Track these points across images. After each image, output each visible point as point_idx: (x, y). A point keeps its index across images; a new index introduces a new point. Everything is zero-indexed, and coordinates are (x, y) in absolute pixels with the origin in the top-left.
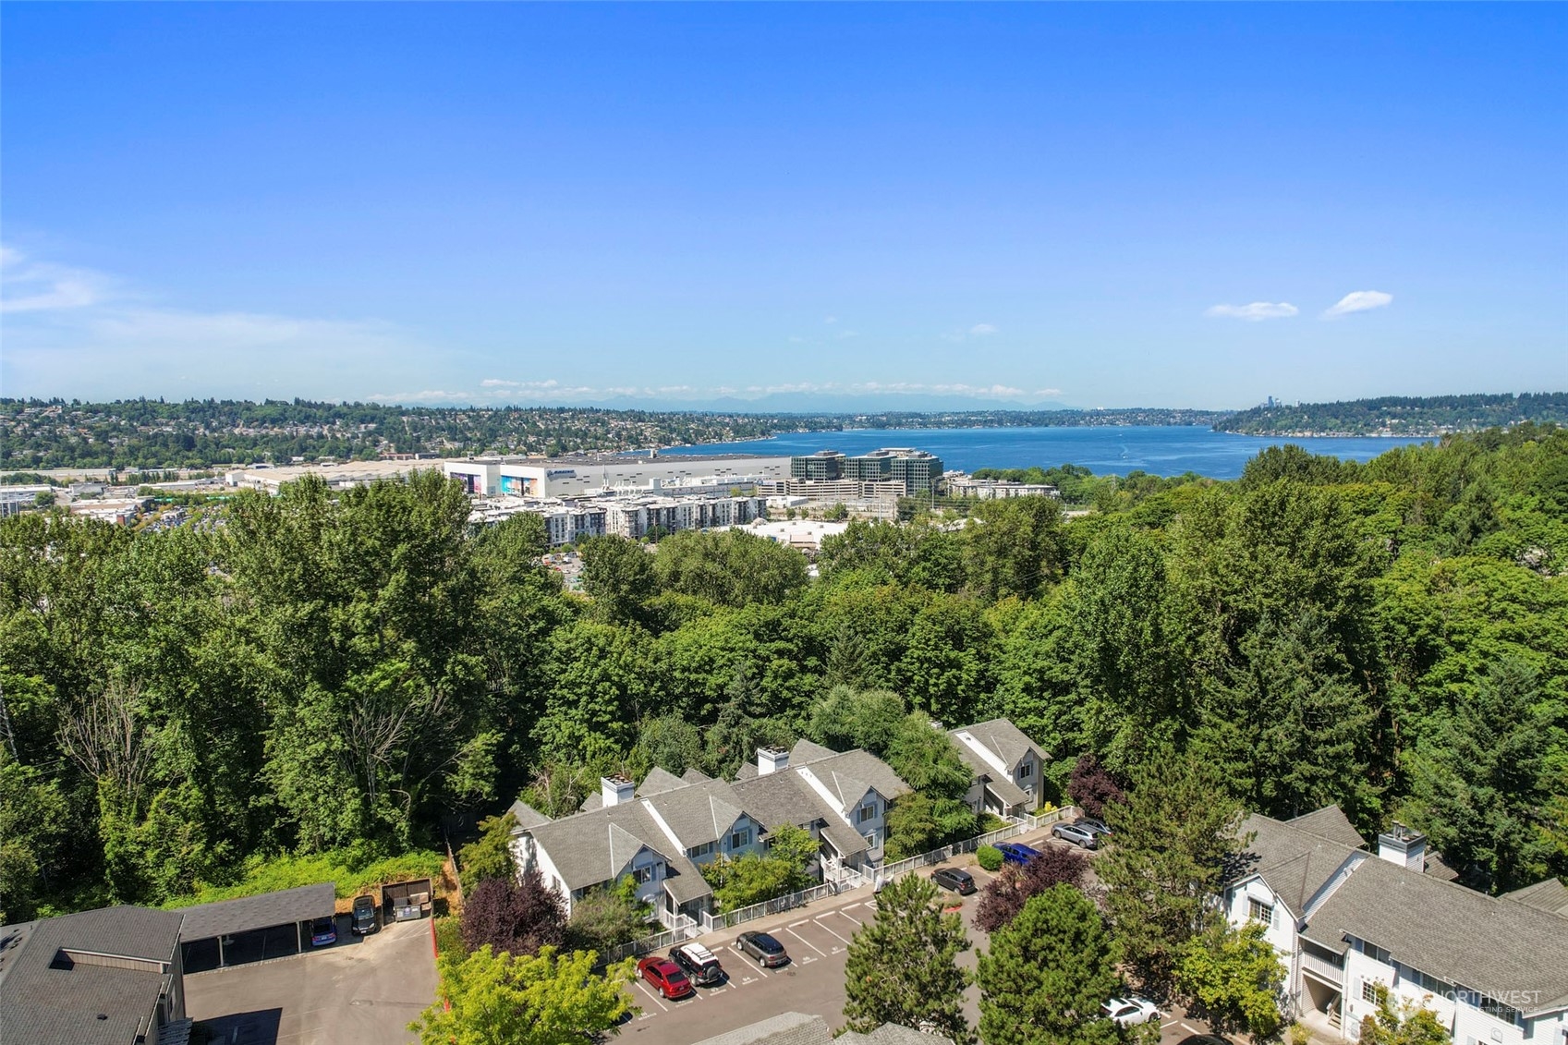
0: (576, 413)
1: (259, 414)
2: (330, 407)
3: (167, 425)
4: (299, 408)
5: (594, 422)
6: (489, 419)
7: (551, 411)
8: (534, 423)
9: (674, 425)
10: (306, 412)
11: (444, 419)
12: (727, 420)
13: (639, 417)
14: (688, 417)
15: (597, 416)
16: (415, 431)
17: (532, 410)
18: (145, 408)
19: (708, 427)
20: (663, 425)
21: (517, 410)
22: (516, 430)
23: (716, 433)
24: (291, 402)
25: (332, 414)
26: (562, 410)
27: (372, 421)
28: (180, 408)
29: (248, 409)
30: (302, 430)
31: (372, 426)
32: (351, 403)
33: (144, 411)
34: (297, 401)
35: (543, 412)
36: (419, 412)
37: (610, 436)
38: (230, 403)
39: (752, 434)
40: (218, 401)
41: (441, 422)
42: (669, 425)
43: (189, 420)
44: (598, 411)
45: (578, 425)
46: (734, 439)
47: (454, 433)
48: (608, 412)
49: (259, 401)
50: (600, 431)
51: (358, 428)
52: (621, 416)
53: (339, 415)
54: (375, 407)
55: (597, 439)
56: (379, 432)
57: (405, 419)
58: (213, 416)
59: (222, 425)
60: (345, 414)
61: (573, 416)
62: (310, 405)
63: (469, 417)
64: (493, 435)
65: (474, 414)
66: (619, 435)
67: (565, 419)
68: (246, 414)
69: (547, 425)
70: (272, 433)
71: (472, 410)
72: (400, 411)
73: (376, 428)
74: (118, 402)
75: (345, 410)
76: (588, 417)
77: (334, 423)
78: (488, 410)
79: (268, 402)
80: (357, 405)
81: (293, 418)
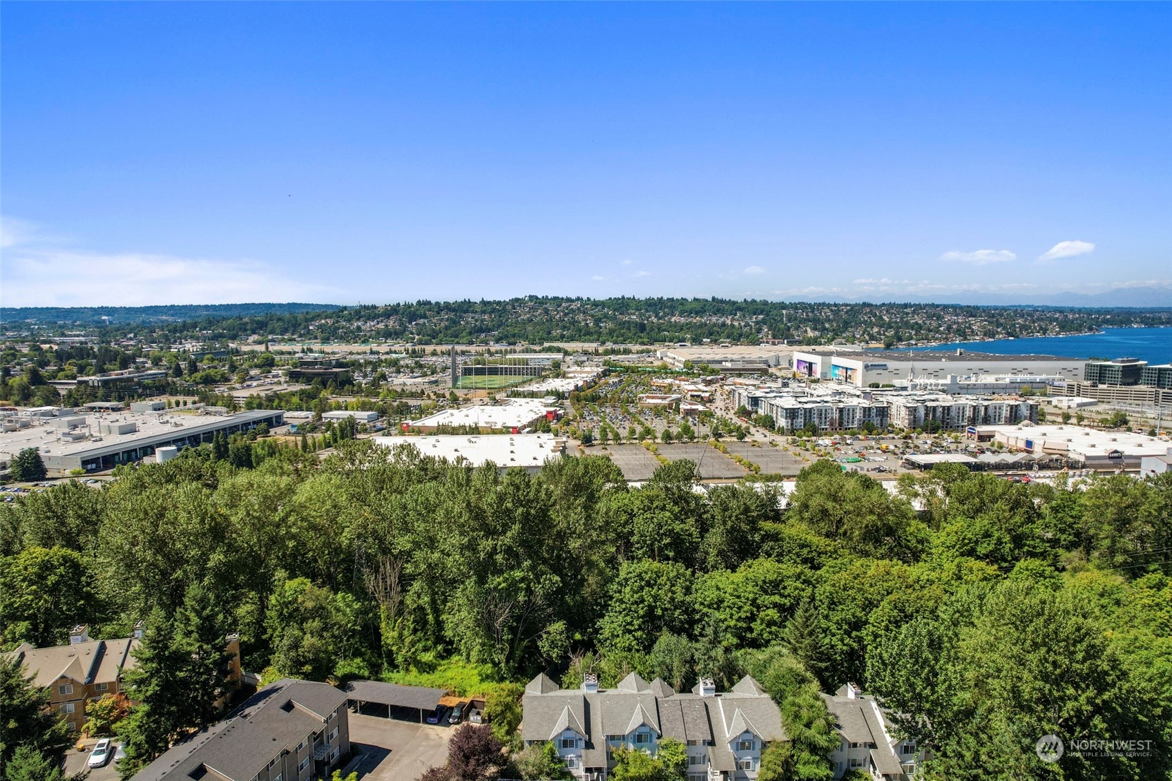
0: (918, 308)
1: (688, 307)
2: (734, 303)
3: (634, 314)
4: (714, 303)
5: (930, 317)
6: (847, 312)
7: (899, 306)
8: (881, 317)
9: (1002, 321)
10: (719, 306)
11: (813, 312)
12: (1057, 315)
13: (972, 311)
14: (1019, 312)
15: (935, 311)
16: (790, 321)
17: (883, 305)
18: (623, 303)
19: (1034, 323)
20: (991, 320)
21: (870, 305)
22: (865, 322)
23: (1041, 328)
24: (710, 299)
25: (732, 307)
26: (906, 306)
27: (761, 313)
28: (642, 303)
29: (682, 304)
30: (714, 319)
31: (761, 317)
32: (749, 300)
33: (622, 305)
34: (714, 299)
35: (890, 307)
36: (795, 306)
37: (942, 329)
38: (672, 299)
39: (1079, 329)
40: (665, 298)
41: (810, 314)
42: (997, 320)
43: (647, 311)
44: (938, 306)
45: (918, 319)
46: (1058, 333)
47: (817, 323)
48: (945, 307)
49: (690, 298)
50: (934, 324)
51: (751, 318)
52: (957, 309)
53: (739, 309)
54: (765, 303)
55: (930, 331)
56: (764, 322)
57: (784, 312)
58: (661, 309)
59: (666, 315)
60: (744, 308)
61: (914, 312)
62: (722, 301)
63: (832, 311)
64: (846, 325)
65: (836, 308)
66: (949, 328)
67: (907, 314)
68: (681, 307)
69: (891, 318)
70: (695, 321)
71: (835, 305)
72: (782, 306)
73: (763, 319)
74: (610, 299)
75: (744, 305)
76: (927, 312)
77: (736, 315)
78: (847, 305)
79: (695, 299)
80: (754, 301)
81: (709, 311)
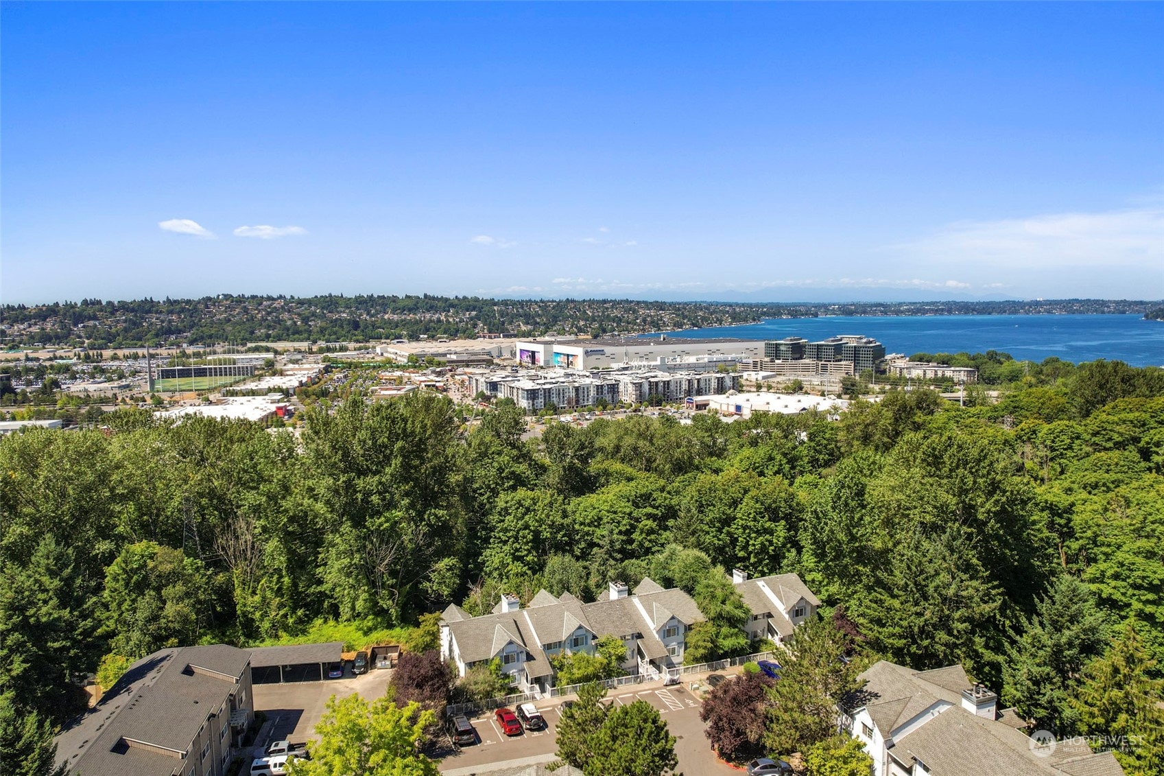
0: (616, 303)
1: (401, 304)
2: (447, 300)
3: (344, 312)
4: (427, 300)
5: (627, 311)
6: (553, 308)
7: (598, 302)
8: (585, 312)
9: (687, 313)
10: (431, 303)
11: (522, 308)
12: (728, 309)
13: (660, 306)
14: (698, 306)
15: (630, 306)
16: (502, 317)
17: (584, 301)
18: (331, 302)
19: (712, 315)
20: (678, 313)
21: (573, 301)
22: (571, 316)
23: (718, 319)
24: (422, 296)
25: (447, 304)
26: (605, 302)
27: (474, 309)
28: (352, 301)
29: (394, 301)
30: (428, 316)
31: (474, 313)
32: (461, 297)
33: (330, 303)
34: (426, 296)
35: (591, 303)
36: (505, 303)
37: (638, 321)
38: (383, 297)
39: (745, 320)
40: (375, 296)
41: (520, 310)
42: (683, 313)
43: (357, 309)
44: (631, 302)
45: (616, 313)
46: (731, 323)
47: (528, 319)
48: (638, 303)
49: (401, 295)
50: (631, 317)
51: (464, 315)
52: (648, 305)
53: (452, 306)
54: (476, 300)
55: (629, 323)
56: (478, 317)
57: (496, 308)
58: (372, 306)
59: (377, 313)
60: (456, 305)
61: (612, 307)
62: (434, 298)
63: (540, 307)
64: (555, 319)
65: (543, 304)
66: (644, 320)
67: (607, 308)
68: (392, 305)
69: (593, 313)
70: (409, 318)
71: (542, 301)
72: (493, 303)
73: (476, 315)
74: (316, 297)
75: (456, 301)
76: (623, 307)
77: (449, 311)
78: (553, 301)
79: (407, 297)
80: (465, 298)
81: (422, 308)
